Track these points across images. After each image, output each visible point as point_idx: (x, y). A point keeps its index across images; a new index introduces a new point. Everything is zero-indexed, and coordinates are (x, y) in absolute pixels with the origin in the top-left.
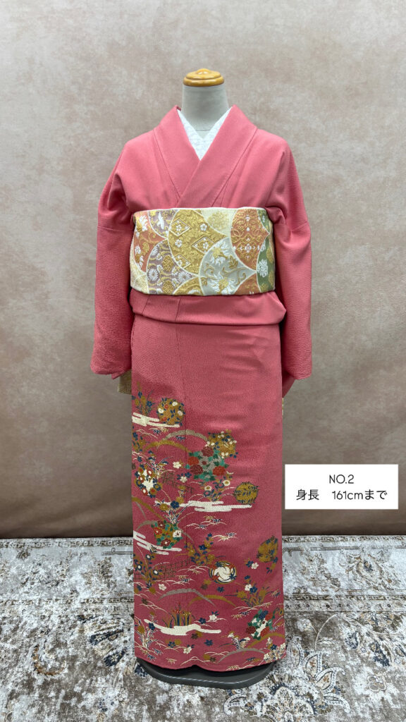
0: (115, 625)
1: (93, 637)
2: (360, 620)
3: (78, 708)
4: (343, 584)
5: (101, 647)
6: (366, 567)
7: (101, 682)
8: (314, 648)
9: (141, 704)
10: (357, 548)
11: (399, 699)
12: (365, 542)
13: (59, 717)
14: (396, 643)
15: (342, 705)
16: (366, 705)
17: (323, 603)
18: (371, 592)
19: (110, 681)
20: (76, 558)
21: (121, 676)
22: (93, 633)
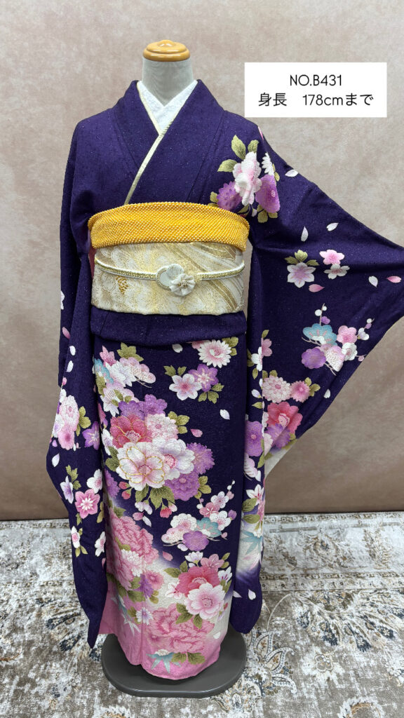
0: (73, 608)
1: (50, 621)
2: (313, 599)
3: (30, 694)
4: (300, 563)
5: (57, 631)
6: (322, 546)
7: (55, 667)
8: (266, 628)
9: (94, 688)
10: (314, 529)
11: (344, 679)
12: (323, 522)
13: (11, 704)
14: (346, 622)
15: (288, 685)
16: (313, 686)
17: (279, 582)
18: (327, 570)
19: (65, 666)
20: (38, 539)
21: (76, 661)
22: (50, 617)
